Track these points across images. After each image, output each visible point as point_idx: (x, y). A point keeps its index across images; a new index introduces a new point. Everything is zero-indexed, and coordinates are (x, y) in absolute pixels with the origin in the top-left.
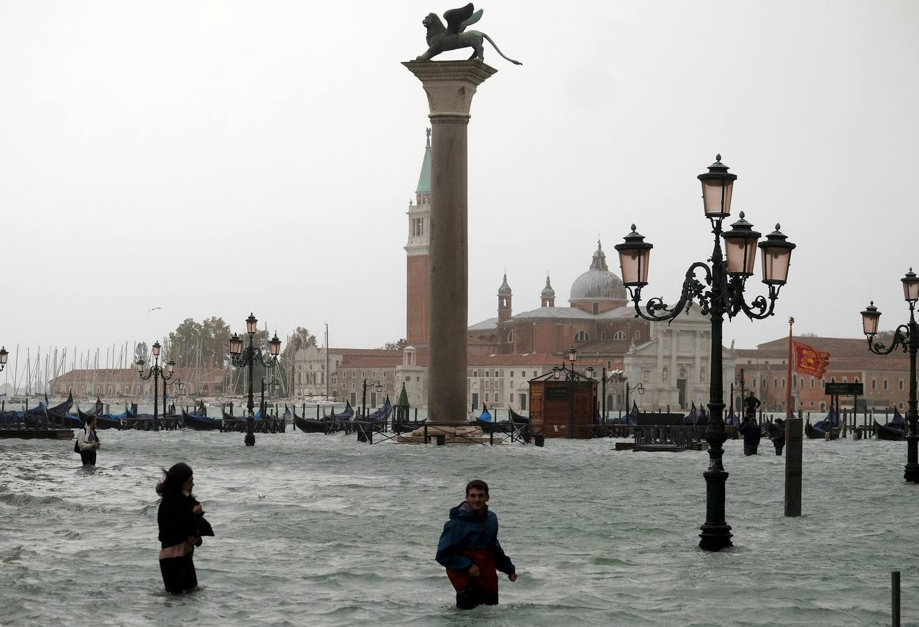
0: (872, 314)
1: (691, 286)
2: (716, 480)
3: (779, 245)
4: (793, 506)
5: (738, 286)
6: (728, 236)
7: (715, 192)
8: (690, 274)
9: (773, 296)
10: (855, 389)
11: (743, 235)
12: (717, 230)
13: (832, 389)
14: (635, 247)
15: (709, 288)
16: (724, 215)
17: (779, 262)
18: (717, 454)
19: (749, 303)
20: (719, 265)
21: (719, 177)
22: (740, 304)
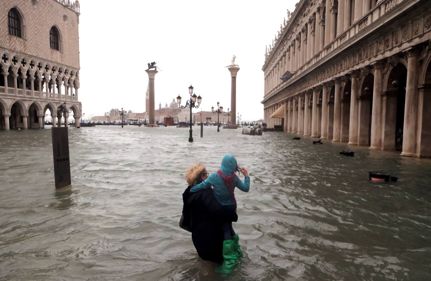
0: (213, 108)
1: (187, 103)
2: (191, 131)
3: (200, 98)
4: (202, 136)
5: (194, 103)
6: (193, 96)
7: (191, 90)
9: (199, 105)
10: (210, 119)
11: (195, 96)
12: (191, 95)
13: (207, 119)
14: (179, 98)
15: (190, 104)
16: (192, 93)
17: (200, 100)
18: (191, 128)
19: (195, 106)
20: (191, 101)
21: (191, 88)
22: (194, 106)
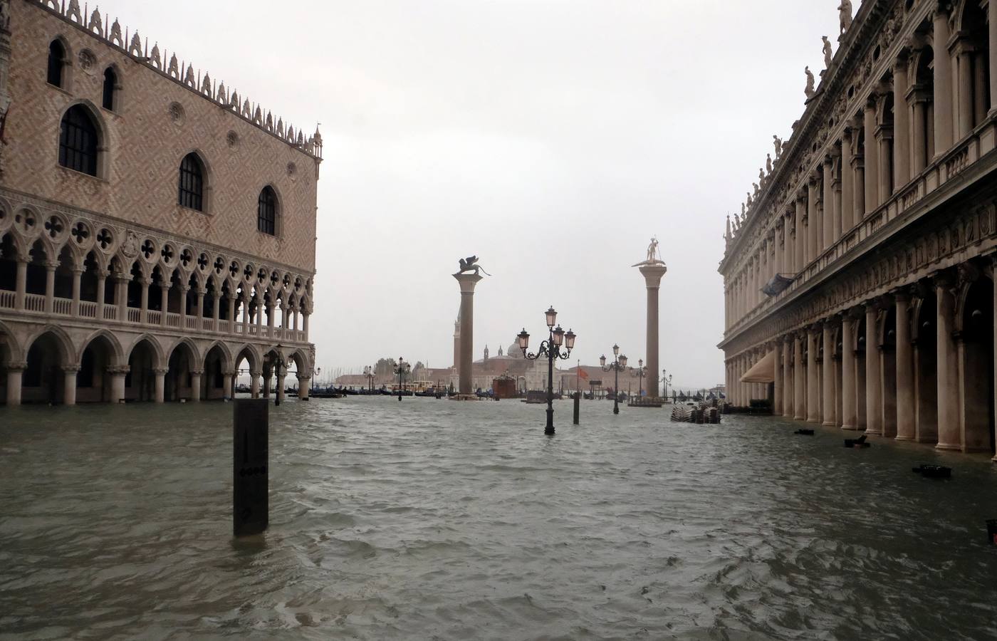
0: (603, 358)
1: (542, 348)
2: (550, 412)
3: (571, 336)
4: (576, 421)
5: (557, 349)
6: (554, 332)
7: (550, 317)
8: (542, 344)
9: (569, 352)
10: (599, 383)
11: (559, 332)
12: (551, 330)
13: (592, 383)
14: (524, 335)
15: (548, 349)
16: (553, 325)
17: (571, 341)
18: (550, 404)
19: (561, 354)
20: (551, 342)
21: (551, 313)
22: (558, 354)
